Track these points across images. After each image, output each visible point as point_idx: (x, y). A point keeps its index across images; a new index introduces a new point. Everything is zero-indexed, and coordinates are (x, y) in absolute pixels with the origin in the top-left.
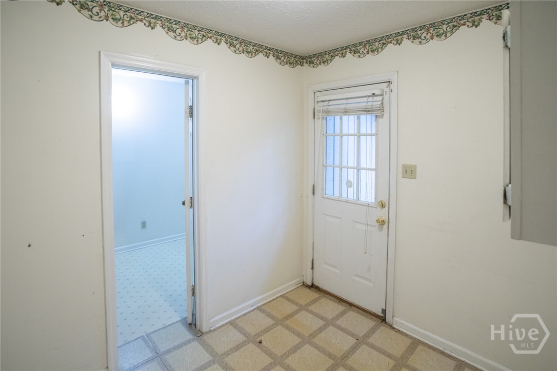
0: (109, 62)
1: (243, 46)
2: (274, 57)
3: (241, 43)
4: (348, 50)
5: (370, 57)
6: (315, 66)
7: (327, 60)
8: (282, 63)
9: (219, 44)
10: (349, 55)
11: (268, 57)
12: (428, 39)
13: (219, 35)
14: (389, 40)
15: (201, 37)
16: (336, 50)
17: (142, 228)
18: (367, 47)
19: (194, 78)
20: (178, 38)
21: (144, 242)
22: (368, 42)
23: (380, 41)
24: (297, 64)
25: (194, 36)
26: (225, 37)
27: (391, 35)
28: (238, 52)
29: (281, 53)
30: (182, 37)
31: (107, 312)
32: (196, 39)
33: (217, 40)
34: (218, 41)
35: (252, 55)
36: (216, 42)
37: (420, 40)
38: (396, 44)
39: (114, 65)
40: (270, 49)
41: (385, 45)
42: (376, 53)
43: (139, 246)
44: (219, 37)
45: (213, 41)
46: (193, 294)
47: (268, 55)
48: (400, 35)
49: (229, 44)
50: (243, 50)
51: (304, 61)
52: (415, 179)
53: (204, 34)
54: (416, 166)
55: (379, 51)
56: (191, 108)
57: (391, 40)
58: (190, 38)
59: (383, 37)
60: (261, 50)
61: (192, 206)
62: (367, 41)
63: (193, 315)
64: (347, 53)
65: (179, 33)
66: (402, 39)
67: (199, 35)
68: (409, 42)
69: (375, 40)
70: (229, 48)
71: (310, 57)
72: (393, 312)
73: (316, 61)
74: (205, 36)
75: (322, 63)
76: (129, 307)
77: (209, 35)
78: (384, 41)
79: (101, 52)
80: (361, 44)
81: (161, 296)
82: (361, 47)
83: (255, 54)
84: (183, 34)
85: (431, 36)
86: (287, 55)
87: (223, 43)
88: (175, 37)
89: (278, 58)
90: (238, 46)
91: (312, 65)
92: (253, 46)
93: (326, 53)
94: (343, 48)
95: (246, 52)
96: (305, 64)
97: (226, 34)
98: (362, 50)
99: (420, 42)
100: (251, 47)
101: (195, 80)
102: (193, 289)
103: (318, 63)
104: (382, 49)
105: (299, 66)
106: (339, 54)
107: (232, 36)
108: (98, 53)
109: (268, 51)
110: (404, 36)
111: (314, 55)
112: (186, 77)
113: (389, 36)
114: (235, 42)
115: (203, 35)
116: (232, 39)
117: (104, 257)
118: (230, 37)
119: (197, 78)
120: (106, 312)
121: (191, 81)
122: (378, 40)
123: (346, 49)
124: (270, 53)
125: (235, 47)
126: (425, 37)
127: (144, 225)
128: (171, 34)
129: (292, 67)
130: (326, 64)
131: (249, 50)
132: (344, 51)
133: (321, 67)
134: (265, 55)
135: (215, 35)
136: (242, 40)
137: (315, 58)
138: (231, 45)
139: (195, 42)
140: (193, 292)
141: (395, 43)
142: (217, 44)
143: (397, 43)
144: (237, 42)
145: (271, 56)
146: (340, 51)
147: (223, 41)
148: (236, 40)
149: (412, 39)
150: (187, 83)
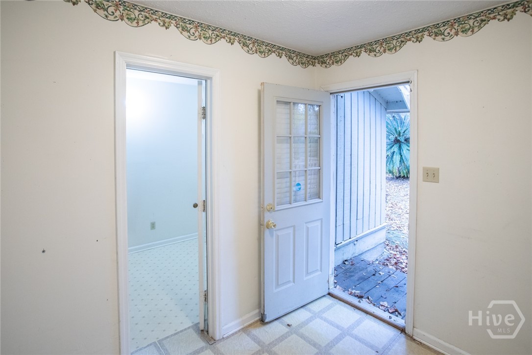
0: (124, 62)
1: (256, 45)
2: (286, 57)
3: (254, 43)
4: (363, 49)
5: (387, 55)
6: (328, 66)
7: (341, 60)
8: (295, 64)
9: (232, 44)
10: (363, 54)
11: (280, 57)
12: (452, 35)
13: (232, 35)
14: (408, 38)
15: (215, 37)
16: (350, 49)
17: (151, 229)
18: (384, 46)
19: (207, 79)
20: (192, 38)
21: (154, 243)
22: (385, 40)
23: (398, 39)
24: (309, 64)
25: (208, 35)
26: (238, 37)
27: (410, 32)
28: (251, 52)
29: (293, 53)
30: (196, 37)
31: (121, 320)
32: (210, 39)
33: (230, 39)
34: (232, 41)
35: (265, 55)
36: (229, 42)
37: (443, 36)
38: (416, 42)
39: (129, 66)
40: (283, 49)
41: (403, 43)
42: (393, 51)
43: (149, 246)
44: (232, 37)
45: (227, 41)
46: (205, 300)
47: (280, 55)
48: (420, 32)
49: (242, 44)
50: (256, 50)
51: (316, 61)
52: (438, 182)
53: (218, 33)
54: (439, 169)
55: (397, 49)
56: (204, 109)
57: (410, 37)
58: (204, 37)
59: (402, 35)
60: (274, 49)
61: (205, 209)
62: (383, 39)
63: (205, 320)
64: (362, 52)
65: (193, 33)
66: (423, 36)
67: (213, 34)
68: (430, 39)
69: (393, 38)
70: (242, 48)
71: (322, 57)
72: (414, 322)
73: (328, 61)
74: (219, 36)
75: (335, 63)
76: (140, 311)
77: (223, 35)
78: (403, 39)
79: (116, 52)
80: (376, 42)
81: (172, 299)
82: (377, 45)
83: (268, 54)
84: (197, 34)
85: (456, 32)
86: (299, 54)
87: (236, 43)
88: (189, 37)
89: (290, 58)
90: (251, 46)
91: (324, 65)
92: (266, 46)
93: (339, 52)
94: (357, 47)
95: (259, 52)
96: (317, 64)
97: (239, 34)
98: (378, 48)
99: (443, 39)
100: (264, 47)
101: (209, 81)
102: (205, 295)
103: (330, 63)
104: (400, 47)
105: (311, 67)
106: (353, 54)
107: (245, 36)
108: (113, 53)
109: (280, 51)
110: (425, 33)
111: (327, 55)
112: (199, 78)
113: (408, 34)
114: (248, 42)
115: (217, 35)
116: (245, 39)
117: (117, 263)
118: (244, 36)
119: (210, 78)
120: (119, 319)
121: (204, 82)
122: (395, 38)
123: (361, 48)
124: (282, 53)
125: (248, 47)
126: (449, 33)
127: (153, 226)
128: (185, 33)
129: (304, 67)
130: (339, 63)
131: (262, 50)
132: (359, 50)
133: (334, 67)
134: (278, 55)
135: (229, 34)
136: (255, 39)
137: (327, 58)
138: (245, 45)
139: (209, 41)
140: (206, 298)
141: (415, 40)
142: (230, 44)
143: (417, 40)
144: (250, 42)
145: (284, 56)
146: (355, 50)
147: (236, 41)
148: (249, 40)
149: (433, 35)
150: (200, 84)
